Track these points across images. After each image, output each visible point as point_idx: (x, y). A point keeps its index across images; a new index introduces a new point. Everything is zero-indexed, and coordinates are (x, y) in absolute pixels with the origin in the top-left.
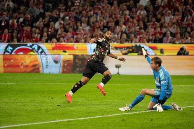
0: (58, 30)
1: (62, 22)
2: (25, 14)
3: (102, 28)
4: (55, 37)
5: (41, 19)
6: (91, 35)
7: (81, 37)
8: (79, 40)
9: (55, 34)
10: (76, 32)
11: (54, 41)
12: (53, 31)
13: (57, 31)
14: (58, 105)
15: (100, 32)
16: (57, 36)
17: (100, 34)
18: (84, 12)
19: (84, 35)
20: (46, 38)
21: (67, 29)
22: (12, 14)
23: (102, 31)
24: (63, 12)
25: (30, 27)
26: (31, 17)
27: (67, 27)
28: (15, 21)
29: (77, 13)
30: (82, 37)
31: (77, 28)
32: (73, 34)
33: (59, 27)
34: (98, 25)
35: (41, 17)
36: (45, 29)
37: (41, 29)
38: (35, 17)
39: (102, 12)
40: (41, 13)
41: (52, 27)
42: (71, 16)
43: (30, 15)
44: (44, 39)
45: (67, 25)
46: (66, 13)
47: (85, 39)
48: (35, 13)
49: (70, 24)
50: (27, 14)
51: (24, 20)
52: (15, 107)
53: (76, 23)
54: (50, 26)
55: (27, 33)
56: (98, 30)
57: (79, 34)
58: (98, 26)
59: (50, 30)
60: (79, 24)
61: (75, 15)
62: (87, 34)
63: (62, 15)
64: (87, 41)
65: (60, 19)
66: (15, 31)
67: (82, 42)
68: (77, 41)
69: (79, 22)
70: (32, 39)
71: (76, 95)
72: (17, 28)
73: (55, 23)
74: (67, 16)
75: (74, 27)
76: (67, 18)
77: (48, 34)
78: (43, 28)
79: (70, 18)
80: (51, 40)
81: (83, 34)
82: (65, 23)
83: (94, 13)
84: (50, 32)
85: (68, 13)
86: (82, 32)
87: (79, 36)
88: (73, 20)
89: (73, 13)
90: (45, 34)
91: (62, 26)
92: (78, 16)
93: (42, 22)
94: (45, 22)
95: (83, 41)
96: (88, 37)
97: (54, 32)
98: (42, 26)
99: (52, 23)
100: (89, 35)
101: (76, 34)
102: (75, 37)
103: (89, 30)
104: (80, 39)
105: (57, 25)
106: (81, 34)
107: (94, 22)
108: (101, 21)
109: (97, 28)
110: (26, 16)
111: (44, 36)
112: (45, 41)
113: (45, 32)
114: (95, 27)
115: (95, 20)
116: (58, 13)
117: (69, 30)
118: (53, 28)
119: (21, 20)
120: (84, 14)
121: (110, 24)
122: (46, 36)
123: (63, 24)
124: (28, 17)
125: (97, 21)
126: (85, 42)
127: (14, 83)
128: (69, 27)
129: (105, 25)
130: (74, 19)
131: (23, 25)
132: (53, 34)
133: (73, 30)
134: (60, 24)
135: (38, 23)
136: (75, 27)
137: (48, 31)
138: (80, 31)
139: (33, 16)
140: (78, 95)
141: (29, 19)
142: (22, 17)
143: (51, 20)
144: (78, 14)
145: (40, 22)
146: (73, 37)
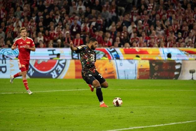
0: (131, 34)
1: (135, 26)
2: (97, 18)
3: (176, 32)
4: (128, 42)
5: (114, 23)
6: (165, 39)
7: (154, 41)
8: (152, 44)
9: (128, 39)
10: (150, 36)
11: (127, 46)
12: (126, 35)
13: (129, 35)
14: (131, 112)
15: (174, 36)
16: (130, 41)
17: (175, 38)
18: (158, 16)
19: (157, 40)
20: (119, 42)
21: (140, 34)
22: (84, 18)
23: (176, 35)
24: (136, 16)
25: (102, 32)
26: (104, 21)
27: (140, 31)
28: (88, 25)
29: (150, 17)
30: (156, 41)
31: (151, 32)
32: (146, 38)
33: (132, 31)
34: (172, 28)
35: (113, 21)
36: (118, 34)
37: (113, 33)
38: (108, 20)
39: (176, 15)
40: (113, 17)
41: (125, 31)
42: (144, 20)
43: (102, 19)
44: (117, 44)
45: (140, 29)
46: (139, 17)
47: (158, 44)
48: (107, 16)
49: (143, 28)
50: (99, 17)
51: (96, 24)
52: (87, 114)
53: (150, 27)
54: (122, 30)
55: (99, 38)
56: (172, 33)
57: (152, 38)
58: (171, 30)
59: (123, 34)
60: (152, 28)
61: (148, 18)
62: (161, 38)
63: (135, 19)
64: (161, 45)
65: (133, 23)
66: (87, 36)
67: (156, 47)
68: (151, 46)
69: (153, 25)
70: (105, 44)
71: (150, 101)
72: (89, 33)
73: (127, 27)
74: (140, 19)
75: (147, 31)
76: (141, 22)
77: (121, 39)
78: (116, 32)
79: (143, 21)
80: (124, 45)
81: (157, 38)
82: (138, 27)
83: (168, 16)
84: (123, 36)
85: (141, 17)
86: (156, 36)
87: (153, 40)
88: (146, 23)
89: (147, 16)
90: (118, 38)
91: (135, 30)
92: (151, 20)
93: (115, 26)
94: (117, 26)
95: (157, 45)
96: (161, 41)
97: (127, 37)
98: (115, 30)
99: (125, 27)
100: (162, 39)
101: (150, 38)
102: (148, 41)
103: (163, 34)
104: (154, 43)
105: (130, 29)
106: (155, 38)
107: (168, 26)
108: (175, 24)
109: (170, 32)
110: (98, 20)
111: (116, 40)
112: (117, 45)
113: (118, 37)
114: (168, 31)
115: (169, 23)
116: (131, 17)
117: (142, 35)
118: (126, 33)
119: (94, 24)
120: (158, 18)
121: (184, 28)
122: (119, 40)
123: (136, 28)
124: (100, 21)
125: (171, 25)
126: (159, 46)
127: (86, 89)
128: (142, 32)
129: (179, 28)
130: (148, 23)
131: (95, 29)
132: (126, 38)
133: (146, 35)
134: (134, 28)
135: (111, 27)
136: (149, 31)
137: (121, 35)
138: (154, 35)
139: (106, 20)
140: (151, 101)
141: (102, 23)
142: (94, 21)
143: (124, 24)
144: (152, 18)
145: (113, 26)
146: (146, 41)
